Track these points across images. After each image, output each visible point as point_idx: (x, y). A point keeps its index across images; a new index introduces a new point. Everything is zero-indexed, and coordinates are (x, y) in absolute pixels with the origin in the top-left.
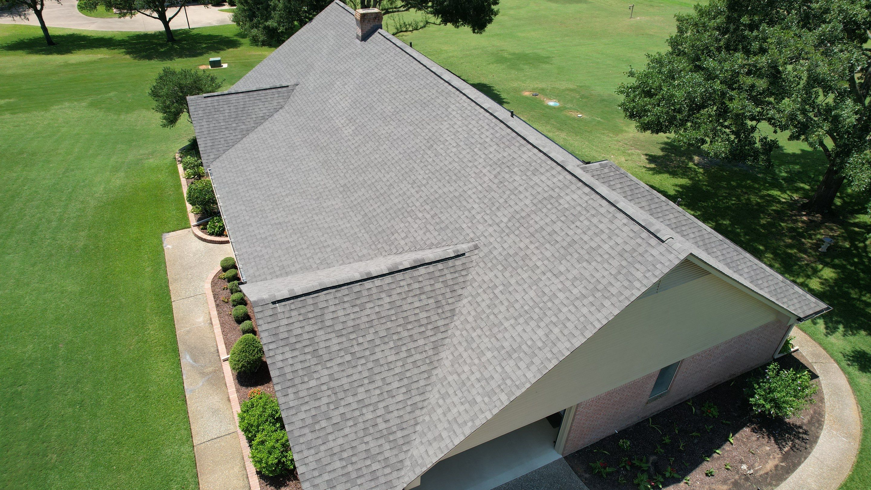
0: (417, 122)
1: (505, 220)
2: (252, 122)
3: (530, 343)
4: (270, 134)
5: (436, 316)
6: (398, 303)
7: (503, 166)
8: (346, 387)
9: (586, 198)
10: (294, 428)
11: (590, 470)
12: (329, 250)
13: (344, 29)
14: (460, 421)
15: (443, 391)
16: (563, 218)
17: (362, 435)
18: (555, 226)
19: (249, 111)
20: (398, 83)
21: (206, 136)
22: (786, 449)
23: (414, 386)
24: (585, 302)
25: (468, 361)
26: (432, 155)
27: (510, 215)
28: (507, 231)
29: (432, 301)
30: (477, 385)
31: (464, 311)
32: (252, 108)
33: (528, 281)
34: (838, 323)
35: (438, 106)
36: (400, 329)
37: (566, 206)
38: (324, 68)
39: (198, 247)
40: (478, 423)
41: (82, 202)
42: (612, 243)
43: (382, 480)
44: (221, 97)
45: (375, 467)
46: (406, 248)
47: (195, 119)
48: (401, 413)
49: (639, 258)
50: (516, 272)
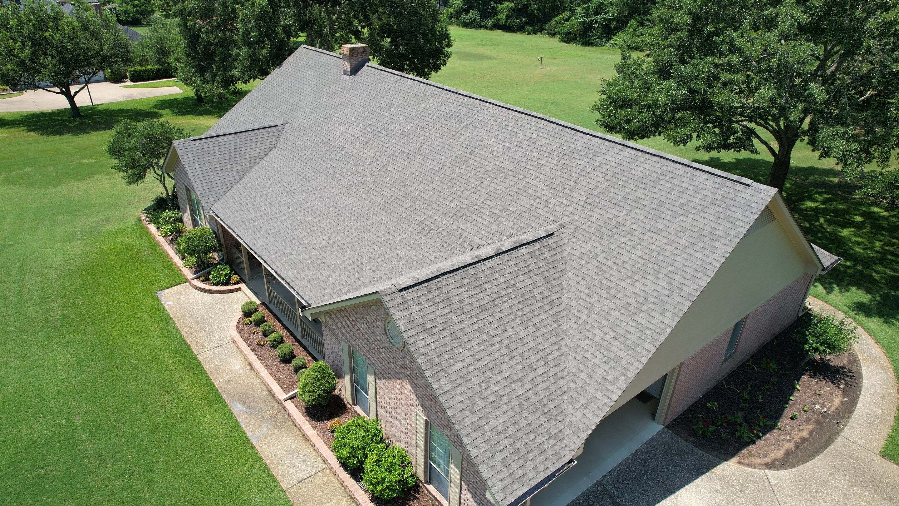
0: (446, 134)
1: (583, 198)
2: (247, 163)
3: (655, 294)
4: (273, 171)
5: (548, 291)
6: (512, 282)
7: (560, 155)
8: (491, 365)
9: (659, 165)
10: (455, 412)
11: (693, 433)
12: (394, 260)
13: (324, 69)
14: (610, 378)
15: (579, 357)
16: (643, 186)
17: (519, 411)
18: (637, 194)
19: (242, 152)
20: (410, 105)
21: (202, 179)
22: (842, 387)
23: (550, 358)
24: (696, 248)
25: (596, 324)
26: (477, 159)
27: (586, 194)
28: (589, 207)
29: (539, 278)
30: (616, 343)
31: (572, 283)
32: (244, 149)
33: (630, 243)
34: (831, 283)
35: (465, 117)
36: (521, 306)
37: (642, 175)
38: (313, 105)
39: (204, 299)
40: (631, 375)
41: (41, 274)
42: (701, 196)
43: (550, 452)
44: (209, 140)
45: (540, 439)
46: (482, 243)
47: (187, 163)
48: (547, 384)
49: (733, 203)
50: (613, 239)
